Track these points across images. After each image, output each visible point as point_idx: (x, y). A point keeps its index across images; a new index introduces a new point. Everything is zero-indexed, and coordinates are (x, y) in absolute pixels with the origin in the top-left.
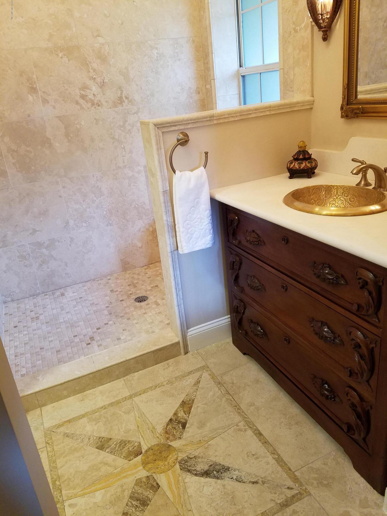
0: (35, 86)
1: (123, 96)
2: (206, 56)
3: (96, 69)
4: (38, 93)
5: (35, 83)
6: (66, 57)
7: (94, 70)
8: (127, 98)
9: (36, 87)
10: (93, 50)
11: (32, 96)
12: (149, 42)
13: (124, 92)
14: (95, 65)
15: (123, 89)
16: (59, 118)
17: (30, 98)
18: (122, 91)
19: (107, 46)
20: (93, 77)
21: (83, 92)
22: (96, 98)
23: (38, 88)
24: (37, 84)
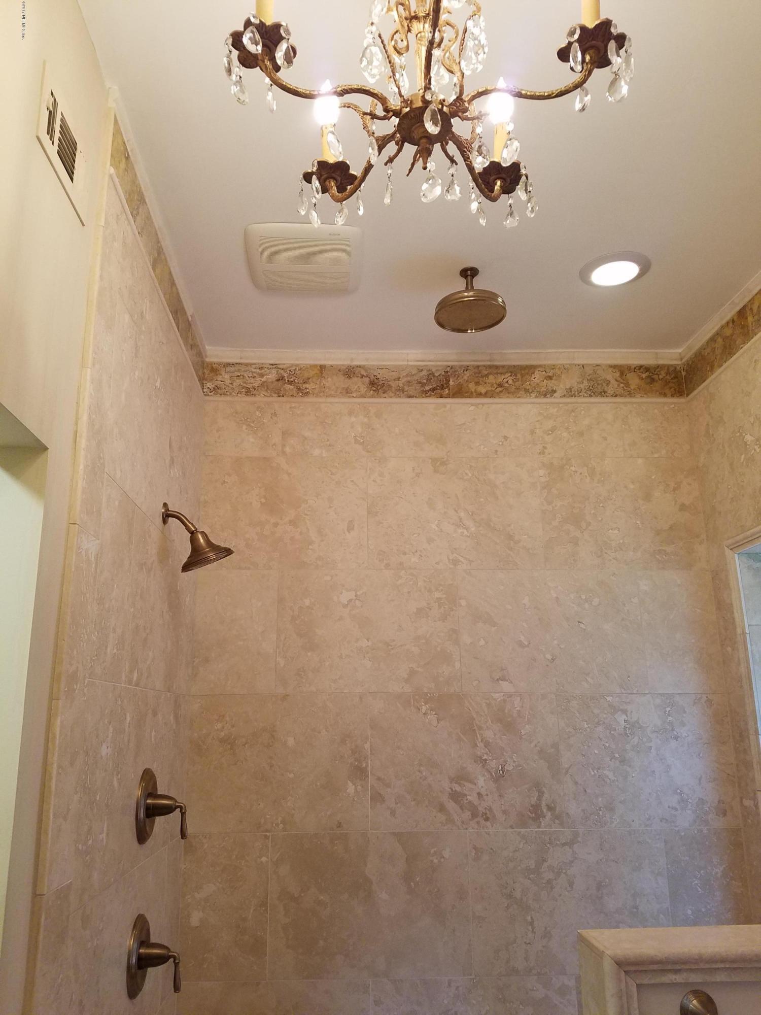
0: (364, 765)
1: (543, 804)
2: (741, 735)
3: (491, 741)
4: (366, 779)
5: (365, 758)
6: (434, 713)
7: (487, 744)
8: (550, 808)
9: (367, 766)
10: (489, 705)
11: (354, 784)
12: (609, 699)
13: (546, 795)
14: (489, 734)
15: (544, 789)
16: (398, 836)
17: (351, 789)
18: (541, 794)
19: (519, 698)
20: (481, 758)
21: (457, 788)
22: (483, 802)
23: (369, 769)
24: (369, 762)
